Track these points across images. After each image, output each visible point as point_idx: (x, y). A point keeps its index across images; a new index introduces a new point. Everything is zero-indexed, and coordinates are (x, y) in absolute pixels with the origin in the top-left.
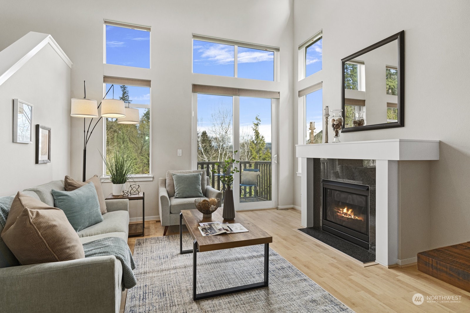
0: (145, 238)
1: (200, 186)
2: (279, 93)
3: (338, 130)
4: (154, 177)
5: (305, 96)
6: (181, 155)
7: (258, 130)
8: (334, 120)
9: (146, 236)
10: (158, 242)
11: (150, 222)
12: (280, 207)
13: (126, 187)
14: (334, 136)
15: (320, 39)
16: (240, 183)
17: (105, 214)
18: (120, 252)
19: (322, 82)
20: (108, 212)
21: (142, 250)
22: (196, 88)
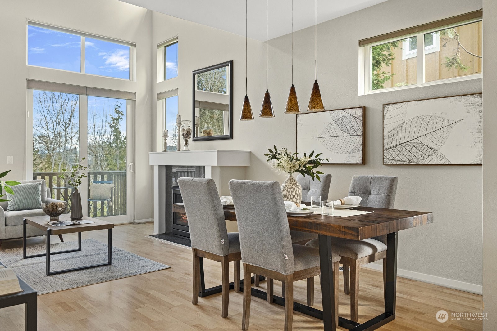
1: (39, 196)
2: (135, 94)
3: (187, 139)
5: (164, 100)
6: (12, 163)
7: (118, 128)
8: (183, 130)
12: (136, 221)
14: (184, 144)
15: (176, 43)
16: (88, 199)
19: (178, 89)
22: (31, 83)
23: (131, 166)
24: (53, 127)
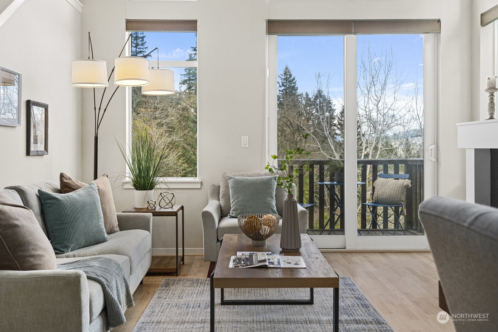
0: (178, 279)
1: (272, 198)
2: (439, 21)
4: (203, 182)
5: (496, 22)
6: (247, 146)
9: (181, 275)
10: (195, 285)
11: (196, 257)
13: (153, 195)
17: (115, 233)
18: (103, 275)
20: (121, 230)
21: (167, 293)
22: (274, 26)
23: (433, 150)
24: (365, 103)
